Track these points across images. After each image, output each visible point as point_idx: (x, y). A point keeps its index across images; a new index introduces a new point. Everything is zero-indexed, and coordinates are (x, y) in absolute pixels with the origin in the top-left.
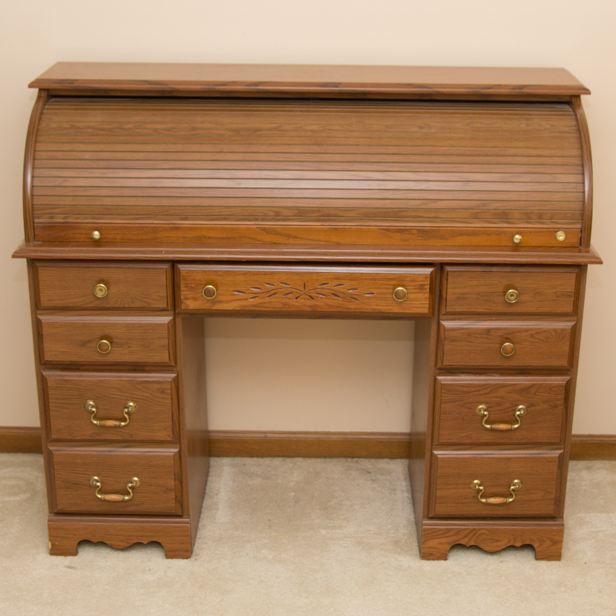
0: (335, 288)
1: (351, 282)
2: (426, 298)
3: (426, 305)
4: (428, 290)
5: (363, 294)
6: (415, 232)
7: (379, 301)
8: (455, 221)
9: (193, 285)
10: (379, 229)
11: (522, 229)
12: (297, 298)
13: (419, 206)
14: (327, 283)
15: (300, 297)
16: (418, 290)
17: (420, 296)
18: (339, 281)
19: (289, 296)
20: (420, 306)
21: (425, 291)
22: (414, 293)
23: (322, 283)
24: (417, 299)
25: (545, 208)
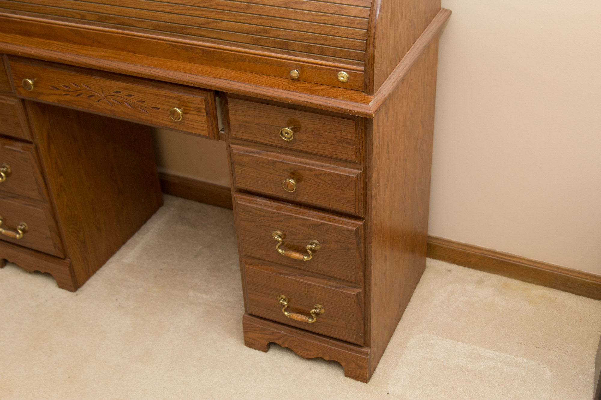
0: (127, 97)
1: (138, 94)
2: (204, 122)
3: (204, 128)
4: (205, 114)
5: (150, 107)
6: (199, 51)
7: (165, 117)
8: (236, 45)
9: (21, 76)
10: (167, 44)
11: (302, 63)
12: (98, 101)
13: (202, 24)
14: (120, 92)
15: (101, 100)
16: (196, 112)
17: (198, 118)
18: (129, 91)
19: (92, 98)
20: (201, 128)
21: (202, 114)
22: (193, 114)
23: (116, 91)
24: (197, 121)
25: (327, 43)
